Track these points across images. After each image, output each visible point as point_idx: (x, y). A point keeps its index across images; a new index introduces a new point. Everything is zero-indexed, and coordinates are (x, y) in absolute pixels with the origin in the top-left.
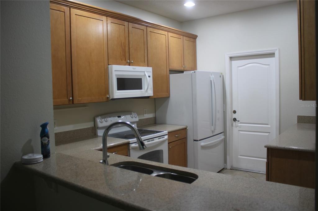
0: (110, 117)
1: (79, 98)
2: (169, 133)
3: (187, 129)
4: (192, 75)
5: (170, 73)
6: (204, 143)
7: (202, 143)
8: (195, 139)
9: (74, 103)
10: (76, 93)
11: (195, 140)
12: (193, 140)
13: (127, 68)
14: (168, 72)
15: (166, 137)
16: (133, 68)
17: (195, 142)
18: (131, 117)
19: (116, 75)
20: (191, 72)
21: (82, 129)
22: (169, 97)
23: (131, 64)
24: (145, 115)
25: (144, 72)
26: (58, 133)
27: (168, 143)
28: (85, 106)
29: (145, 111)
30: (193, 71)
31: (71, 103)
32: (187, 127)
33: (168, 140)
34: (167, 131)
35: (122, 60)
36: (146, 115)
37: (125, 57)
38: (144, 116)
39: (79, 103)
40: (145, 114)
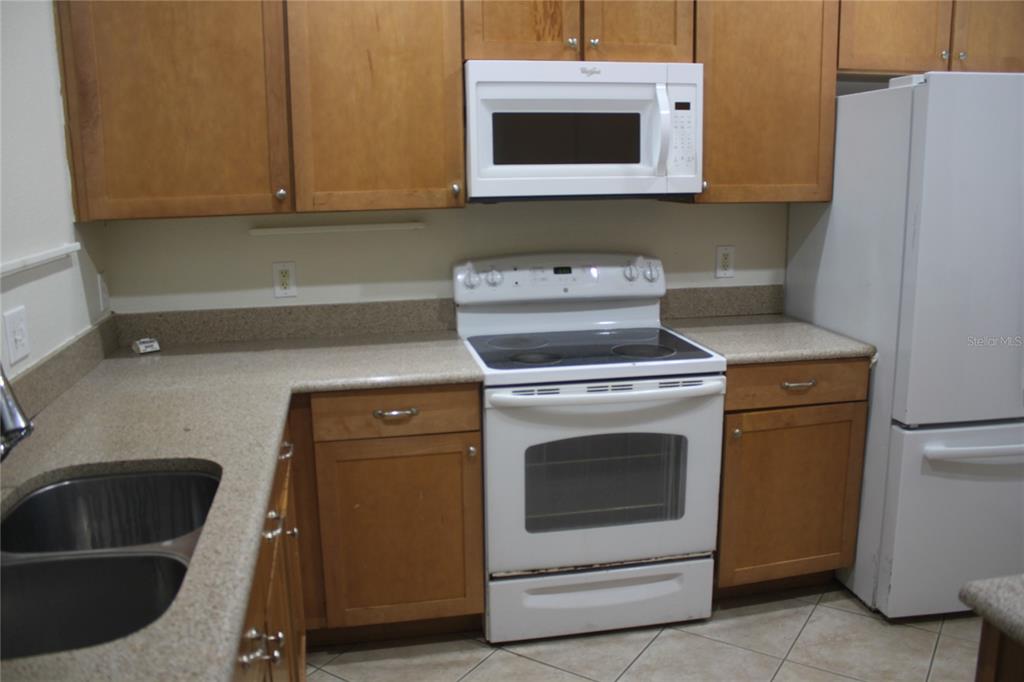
0: (515, 269)
1: (318, 193)
2: (730, 366)
3: (874, 361)
4: (913, 93)
5: (841, 92)
6: (948, 446)
7: (936, 445)
8: (895, 418)
9: (299, 209)
10: (307, 171)
11: (895, 422)
12: (889, 421)
13: (570, 69)
14: (830, 82)
15: (716, 383)
16: (584, 71)
17: (895, 428)
18: (626, 277)
19: (486, 102)
20: (911, 81)
21: (395, 303)
22: (828, 202)
23: (586, 55)
24: (721, 273)
25: (654, 84)
26: (298, 308)
27: (726, 413)
28: (415, 221)
29: (726, 257)
30: (920, 78)
31: (285, 207)
32: (875, 351)
33: (725, 396)
34: (724, 359)
35: (539, 39)
36: (730, 273)
37: (557, 27)
38: (716, 277)
39: (317, 208)
40: (725, 267)
